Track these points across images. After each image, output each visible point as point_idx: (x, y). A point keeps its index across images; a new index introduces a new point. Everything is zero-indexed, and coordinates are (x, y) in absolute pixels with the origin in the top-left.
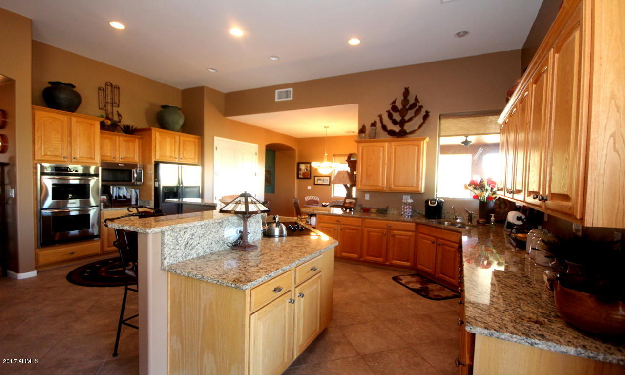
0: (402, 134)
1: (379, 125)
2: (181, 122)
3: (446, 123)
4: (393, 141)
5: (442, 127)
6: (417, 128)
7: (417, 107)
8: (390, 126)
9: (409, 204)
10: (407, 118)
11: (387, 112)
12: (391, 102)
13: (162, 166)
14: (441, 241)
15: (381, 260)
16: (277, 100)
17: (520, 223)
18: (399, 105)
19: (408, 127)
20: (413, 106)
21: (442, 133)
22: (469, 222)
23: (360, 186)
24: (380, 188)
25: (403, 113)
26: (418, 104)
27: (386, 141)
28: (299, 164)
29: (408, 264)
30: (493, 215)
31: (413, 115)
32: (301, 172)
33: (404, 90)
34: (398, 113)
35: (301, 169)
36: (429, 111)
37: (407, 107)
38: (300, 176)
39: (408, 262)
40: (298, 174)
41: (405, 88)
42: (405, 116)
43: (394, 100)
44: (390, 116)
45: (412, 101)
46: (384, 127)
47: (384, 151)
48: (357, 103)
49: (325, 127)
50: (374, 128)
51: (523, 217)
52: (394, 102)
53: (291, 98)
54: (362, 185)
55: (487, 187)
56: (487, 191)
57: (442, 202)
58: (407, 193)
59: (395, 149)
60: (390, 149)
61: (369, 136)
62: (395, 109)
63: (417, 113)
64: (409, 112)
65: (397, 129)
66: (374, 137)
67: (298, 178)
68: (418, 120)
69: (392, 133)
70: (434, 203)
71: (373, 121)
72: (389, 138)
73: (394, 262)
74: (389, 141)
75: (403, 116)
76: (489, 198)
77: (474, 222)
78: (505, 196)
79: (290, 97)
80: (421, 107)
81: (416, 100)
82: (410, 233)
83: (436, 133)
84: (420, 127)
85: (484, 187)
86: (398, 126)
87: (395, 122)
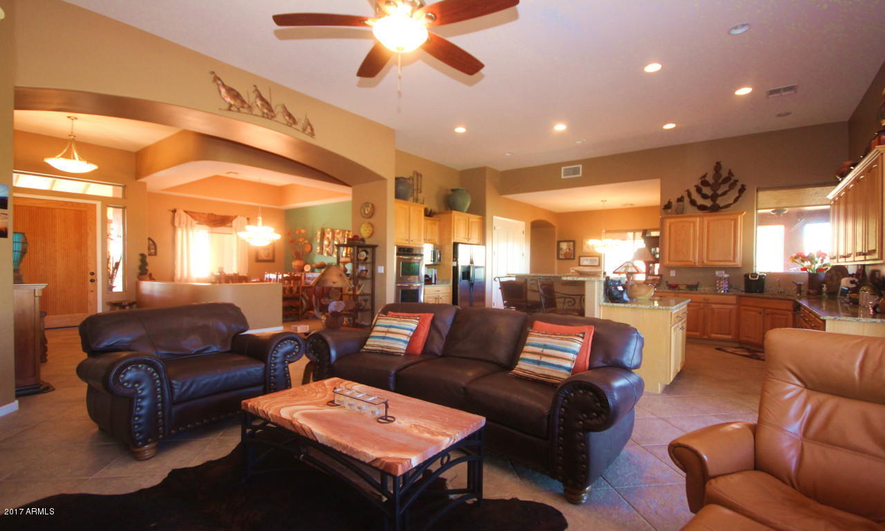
0: (715, 209)
1: (687, 200)
2: (468, 204)
3: (763, 196)
4: (705, 216)
5: (760, 199)
6: (732, 201)
7: (732, 181)
8: (700, 201)
9: (725, 278)
10: (719, 192)
11: (696, 186)
12: (700, 176)
13: (460, 247)
14: (769, 311)
15: (698, 334)
16: (563, 177)
17: (854, 286)
18: (710, 179)
19: (721, 202)
20: (726, 180)
21: (759, 206)
22: (797, 293)
23: (667, 262)
24: (693, 264)
25: (715, 187)
26: (733, 178)
27: (697, 216)
28: (559, 242)
29: (730, 337)
30: (825, 285)
31: (727, 189)
32: (561, 252)
33: (715, 164)
34: (709, 188)
35: (562, 249)
36: (745, 183)
37: (720, 181)
38: (561, 257)
39: (729, 334)
40: (558, 254)
41: (717, 163)
42: (718, 190)
43: (704, 174)
44: (699, 190)
45: (724, 174)
46: (693, 203)
47: (694, 226)
48: (658, 178)
49: (602, 201)
50: (681, 203)
51: (857, 280)
52: (705, 176)
53: (581, 175)
54: (669, 261)
55: (816, 259)
56: (816, 262)
57: (763, 276)
58: (720, 268)
59: (708, 224)
60: (702, 223)
61: (676, 210)
62: (705, 183)
63: (732, 187)
64: (722, 186)
65: (708, 203)
66: (680, 212)
67: (558, 258)
68: (734, 194)
69: (702, 208)
70: (756, 277)
71: (680, 196)
72: (700, 213)
73: (713, 335)
74: (700, 216)
75: (715, 190)
76: (820, 270)
77: (804, 294)
78: (838, 262)
79: (579, 174)
80: (736, 181)
81: (730, 173)
82: (732, 307)
83: (753, 206)
84: (736, 200)
85: (813, 259)
86: (709, 200)
87: (705, 197)
